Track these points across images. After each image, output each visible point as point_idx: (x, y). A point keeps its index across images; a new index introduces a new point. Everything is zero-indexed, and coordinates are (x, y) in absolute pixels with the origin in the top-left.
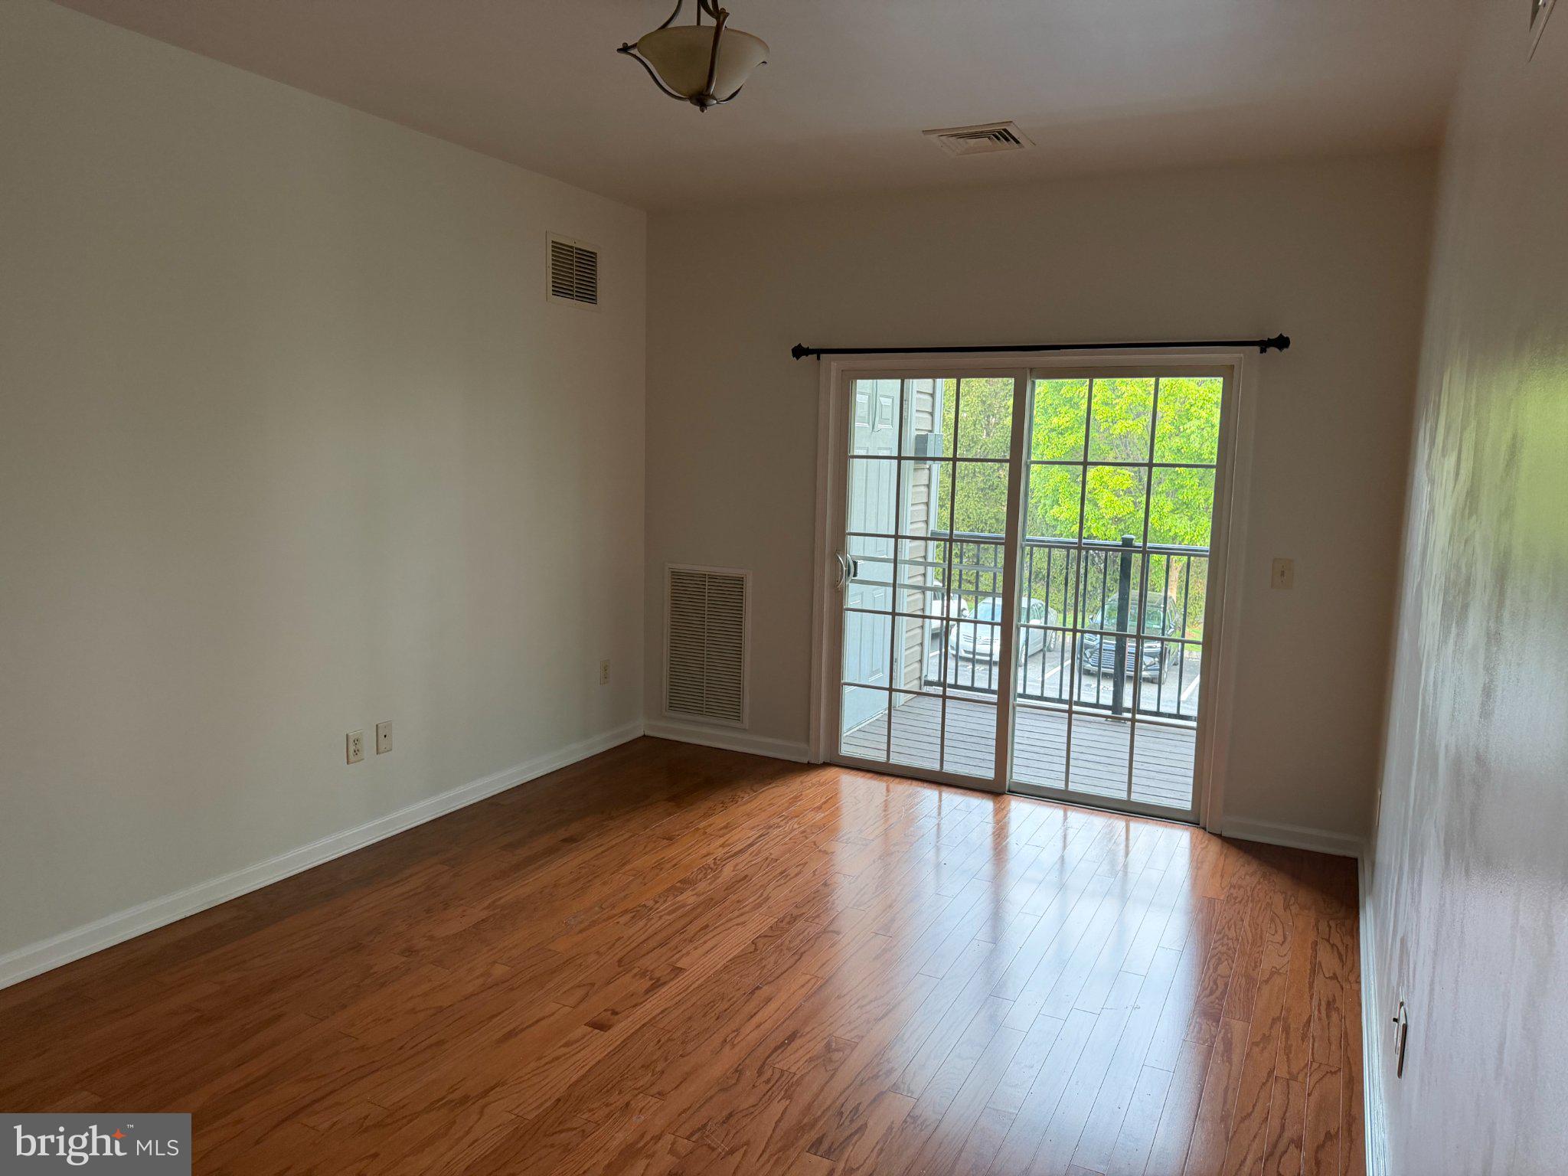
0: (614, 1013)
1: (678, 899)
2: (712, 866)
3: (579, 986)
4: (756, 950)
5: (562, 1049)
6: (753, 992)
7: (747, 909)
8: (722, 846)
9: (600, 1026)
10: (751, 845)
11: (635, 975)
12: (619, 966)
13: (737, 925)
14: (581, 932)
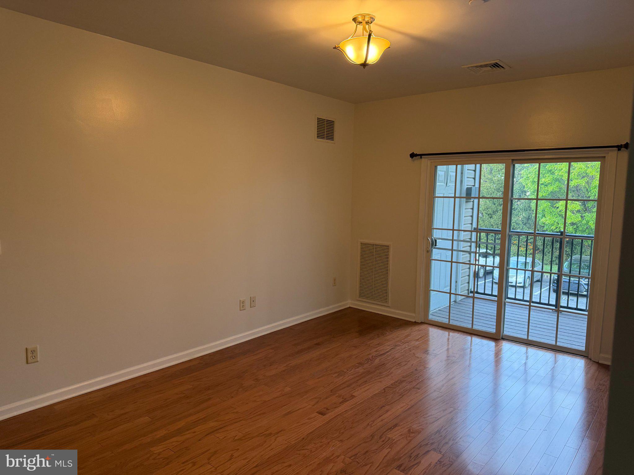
0: (328, 409)
1: (356, 370)
2: (371, 359)
3: (315, 398)
4: (385, 392)
5: (307, 420)
6: (382, 408)
7: (383, 376)
8: (376, 351)
9: (322, 414)
10: (388, 352)
11: (336, 397)
12: (331, 392)
13: (379, 382)
14: (318, 378)
